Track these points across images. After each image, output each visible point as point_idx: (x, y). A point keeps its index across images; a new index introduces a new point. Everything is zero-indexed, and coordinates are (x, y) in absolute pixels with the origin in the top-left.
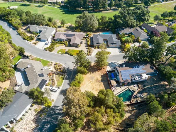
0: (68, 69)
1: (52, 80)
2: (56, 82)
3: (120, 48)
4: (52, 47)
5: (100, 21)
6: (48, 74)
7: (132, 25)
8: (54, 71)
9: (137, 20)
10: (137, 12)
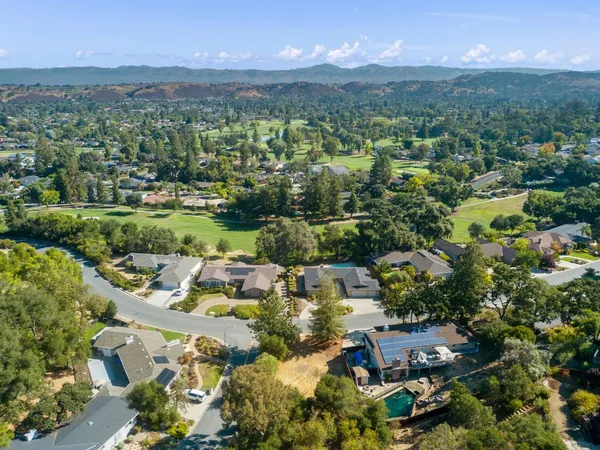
0: (233, 349)
1: (189, 374)
2: (200, 378)
3: (380, 297)
4: (192, 300)
5: (323, 239)
6: (179, 358)
7: (405, 244)
8: (197, 354)
9: (418, 232)
10: (415, 214)
